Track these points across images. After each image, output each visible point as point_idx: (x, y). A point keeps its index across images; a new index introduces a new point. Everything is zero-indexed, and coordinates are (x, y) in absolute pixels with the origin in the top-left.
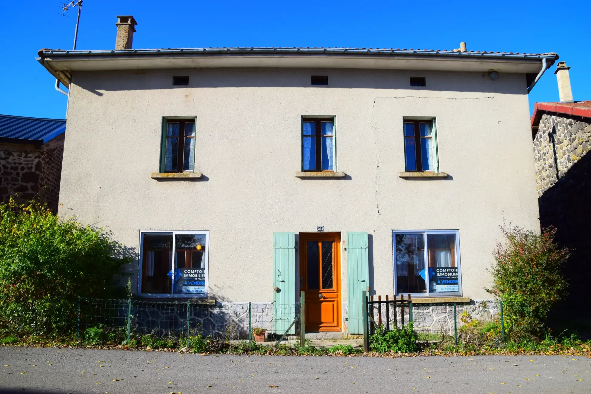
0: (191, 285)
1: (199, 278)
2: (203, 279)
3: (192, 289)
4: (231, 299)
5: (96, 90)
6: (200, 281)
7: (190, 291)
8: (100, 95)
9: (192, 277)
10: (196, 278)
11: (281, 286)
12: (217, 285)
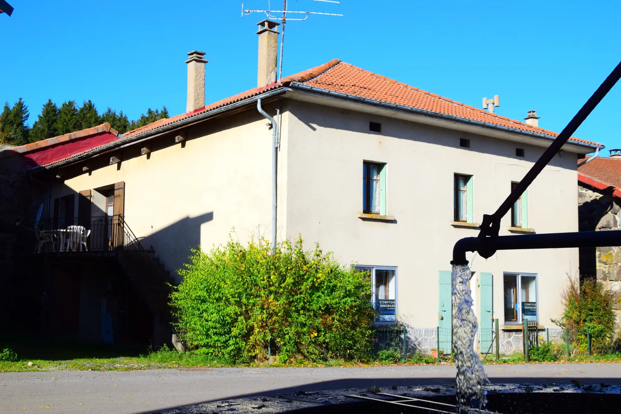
0: (385, 314)
1: (390, 307)
2: (393, 309)
3: (387, 317)
4: (413, 326)
5: (310, 124)
6: (392, 310)
7: (384, 319)
8: (314, 129)
9: (386, 308)
10: (388, 308)
11: (444, 315)
12: (405, 315)
